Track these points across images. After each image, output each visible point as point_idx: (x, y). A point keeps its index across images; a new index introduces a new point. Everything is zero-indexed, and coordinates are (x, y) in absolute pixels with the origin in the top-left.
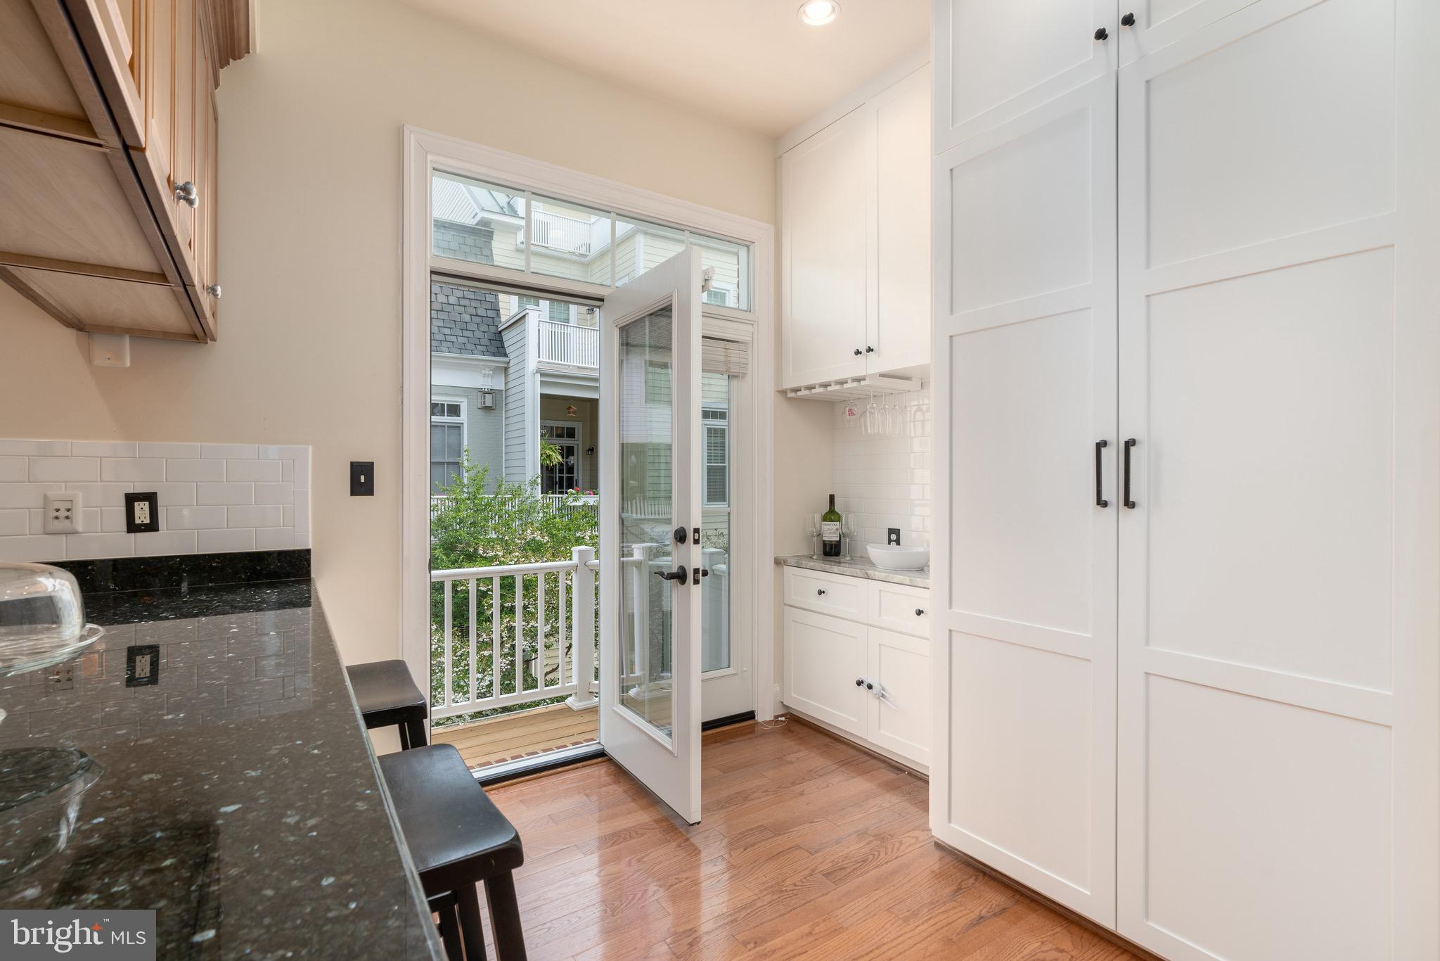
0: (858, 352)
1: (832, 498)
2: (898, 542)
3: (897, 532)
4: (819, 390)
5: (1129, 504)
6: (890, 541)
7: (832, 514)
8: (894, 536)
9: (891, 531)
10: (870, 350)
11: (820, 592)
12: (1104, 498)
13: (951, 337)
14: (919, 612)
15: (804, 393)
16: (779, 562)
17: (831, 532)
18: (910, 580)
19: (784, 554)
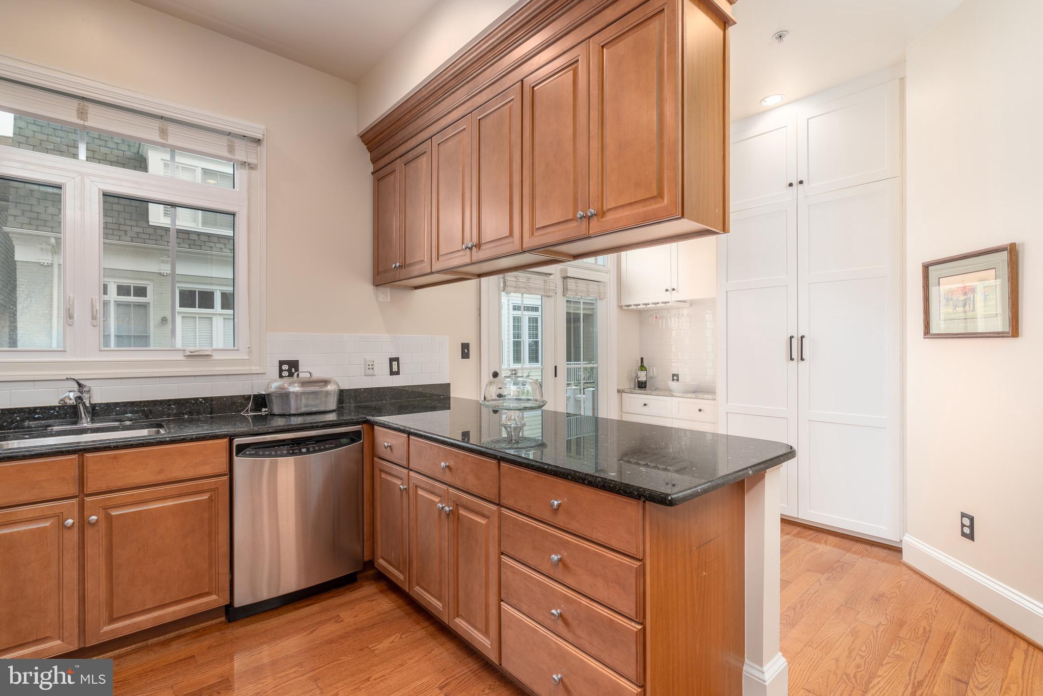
0: (667, 290)
1: (642, 359)
2: (678, 380)
3: (677, 375)
4: (641, 306)
5: (802, 359)
6: (673, 380)
7: (642, 367)
8: (675, 377)
9: (674, 375)
10: (674, 289)
11: (645, 405)
12: (793, 357)
13: (727, 291)
14: (700, 410)
15: (633, 307)
16: (619, 391)
17: (642, 377)
18: (696, 396)
19: (621, 388)
